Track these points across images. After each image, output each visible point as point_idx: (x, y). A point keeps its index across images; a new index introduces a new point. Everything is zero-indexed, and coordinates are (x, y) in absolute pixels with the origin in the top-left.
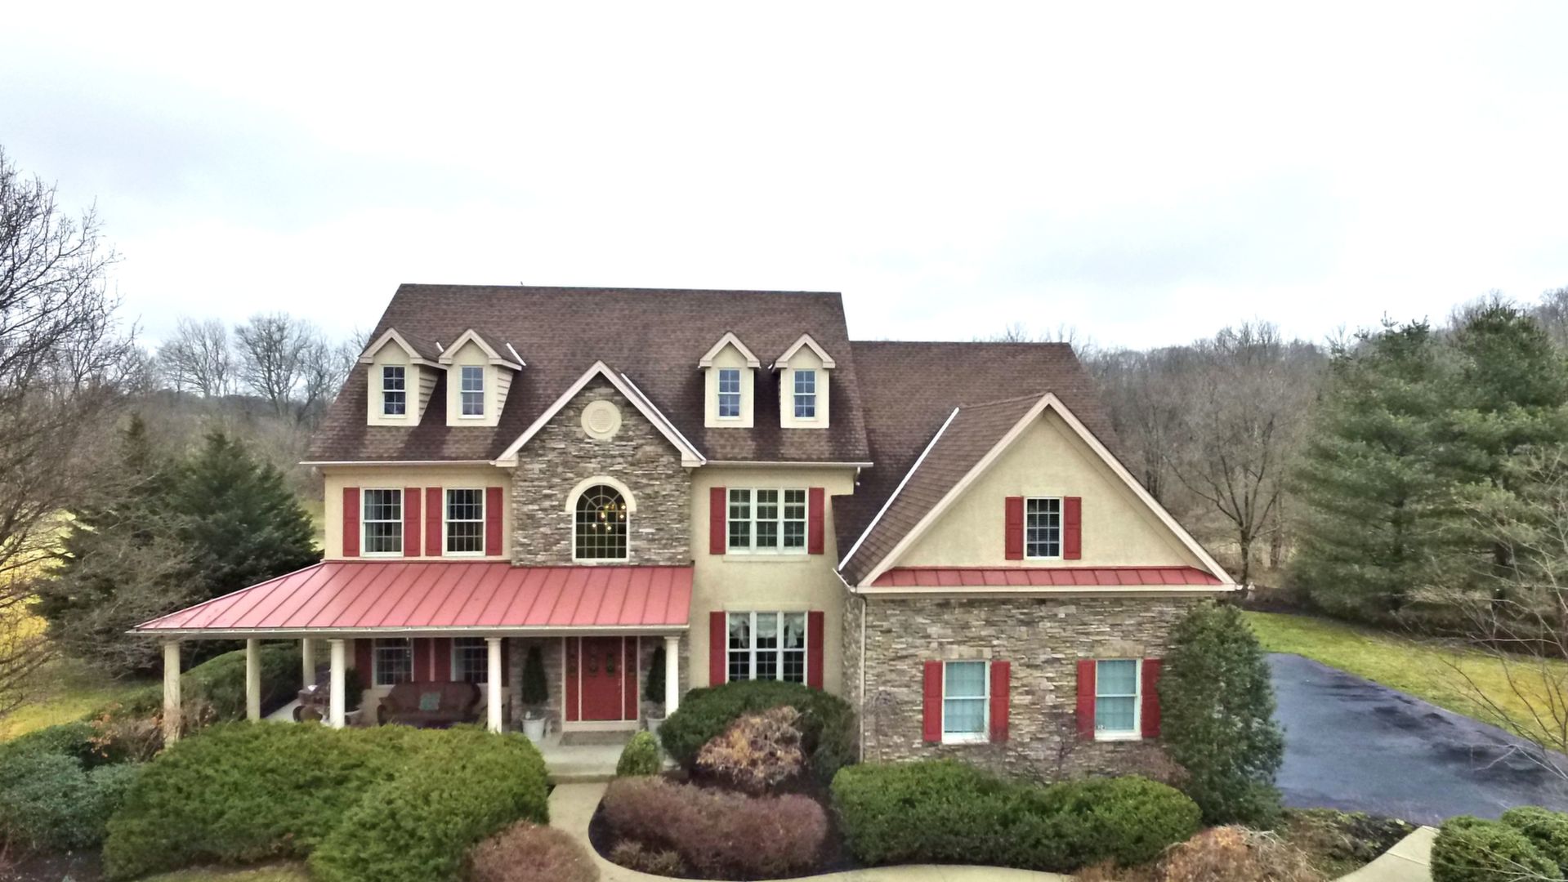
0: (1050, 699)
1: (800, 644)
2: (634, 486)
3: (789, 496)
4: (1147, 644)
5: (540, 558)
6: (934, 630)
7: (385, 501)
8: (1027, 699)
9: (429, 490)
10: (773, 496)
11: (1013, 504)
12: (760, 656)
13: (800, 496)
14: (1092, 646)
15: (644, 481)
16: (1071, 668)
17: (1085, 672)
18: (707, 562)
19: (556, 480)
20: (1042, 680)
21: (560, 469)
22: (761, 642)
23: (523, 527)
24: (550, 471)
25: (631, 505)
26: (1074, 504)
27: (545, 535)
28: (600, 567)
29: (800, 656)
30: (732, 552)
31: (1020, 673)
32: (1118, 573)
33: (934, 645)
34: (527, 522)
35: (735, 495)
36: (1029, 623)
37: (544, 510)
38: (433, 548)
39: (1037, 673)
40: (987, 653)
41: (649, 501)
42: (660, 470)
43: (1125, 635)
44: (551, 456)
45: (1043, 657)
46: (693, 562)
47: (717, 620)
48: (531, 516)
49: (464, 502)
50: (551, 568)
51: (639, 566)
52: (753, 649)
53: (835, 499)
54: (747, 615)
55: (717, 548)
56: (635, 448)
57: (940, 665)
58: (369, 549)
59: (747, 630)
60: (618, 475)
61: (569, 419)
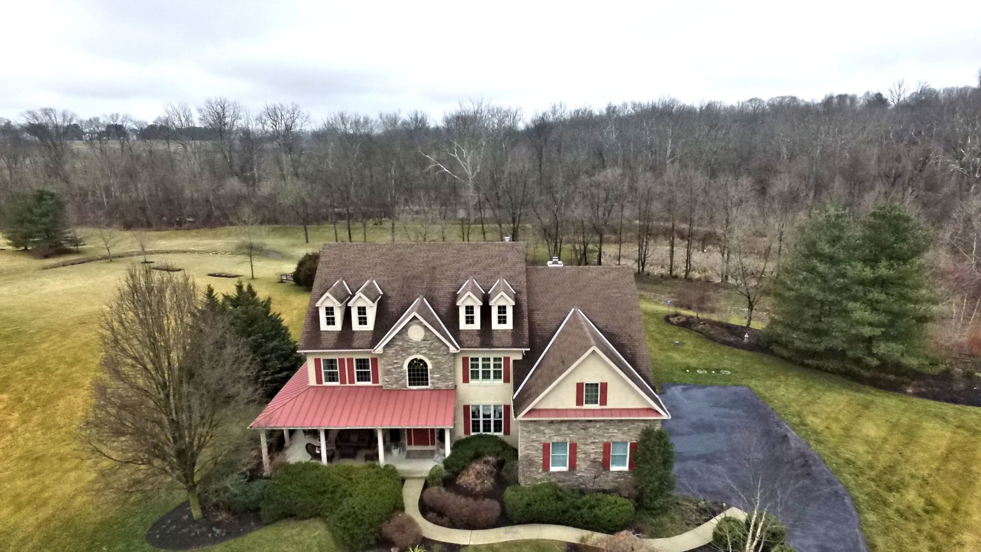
0: (593, 456)
1: (500, 417)
2: (430, 359)
3: (495, 359)
4: (632, 436)
5: (394, 386)
6: (547, 431)
7: (331, 363)
8: (584, 456)
9: (348, 359)
10: (489, 359)
11: (580, 386)
12: (484, 421)
13: (500, 359)
14: (609, 437)
15: (435, 357)
16: (601, 445)
17: (607, 447)
18: (462, 387)
19: (399, 357)
20: (590, 449)
21: (400, 352)
22: (485, 416)
23: (387, 375)
24: (396, 354)
25: (430, 366)
26: (604, 386)
27: (396, 378)
28: (418, 390)
29: (500, 421)
30: (473, 382)
31: (581, 447)
32: (621, 411)
33: (547, 436)
34: (388, 373)
35: (472, 359)
36: (585, 429)
37: (394, 368)
38: (352, 381)
39: (588, 447)
40: (568, 440)
41: (437, 366)
42: (441, 353)
43: (624, 433)
44: (397, 347)
45: (590, 441)
46: (456, 386)
47: (466, 408)
48: (389, 370)
49: (362, 363)
50: (399, 390)
51: (434, 390)
52: (481, 419)
53: (515, 361)
54: (479, 406)
55: (466, 380)
56: (431, 344)
57: (549, 444)
58: (326, 381)
59: (479, 411)
60: (424, 354)
61: (403, 333)
